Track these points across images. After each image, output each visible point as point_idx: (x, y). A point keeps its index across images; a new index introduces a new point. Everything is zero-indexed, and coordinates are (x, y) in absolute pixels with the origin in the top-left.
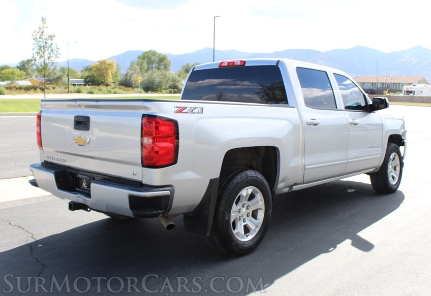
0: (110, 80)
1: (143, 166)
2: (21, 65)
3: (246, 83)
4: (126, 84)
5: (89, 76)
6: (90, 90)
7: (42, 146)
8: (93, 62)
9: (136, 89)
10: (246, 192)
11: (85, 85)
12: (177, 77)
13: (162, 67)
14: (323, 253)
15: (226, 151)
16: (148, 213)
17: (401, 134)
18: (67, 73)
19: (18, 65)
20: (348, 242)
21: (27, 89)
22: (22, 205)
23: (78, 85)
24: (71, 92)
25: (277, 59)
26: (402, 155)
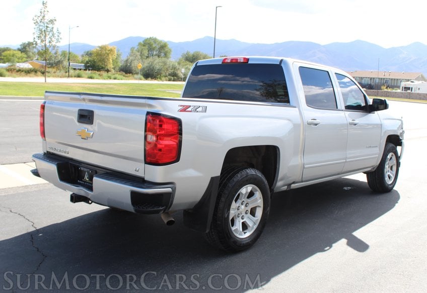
0: (110, 66)
1: (146, 162)
2: (22, 47)
3: (247, 79)
4: (127, 70)
5: (90, 61)
6: (90, 75)
7: (45, 137)
8: (94, 47)
9: (136, 76)
10: (246, 190)
11: (85, 70)
12: (176, 64)
13: (162, 54)
14: (319, 252)
15: (228, 150)
16: (149, 209)
17: (399, 134)
18: (67, 58)
19: (20, 47)
20: (343, 241)
21: (28, 72)
22: (22, 192)
23: (78, 69)
24: (72, 77)
25: (280, 58)
26: (399, 155)
